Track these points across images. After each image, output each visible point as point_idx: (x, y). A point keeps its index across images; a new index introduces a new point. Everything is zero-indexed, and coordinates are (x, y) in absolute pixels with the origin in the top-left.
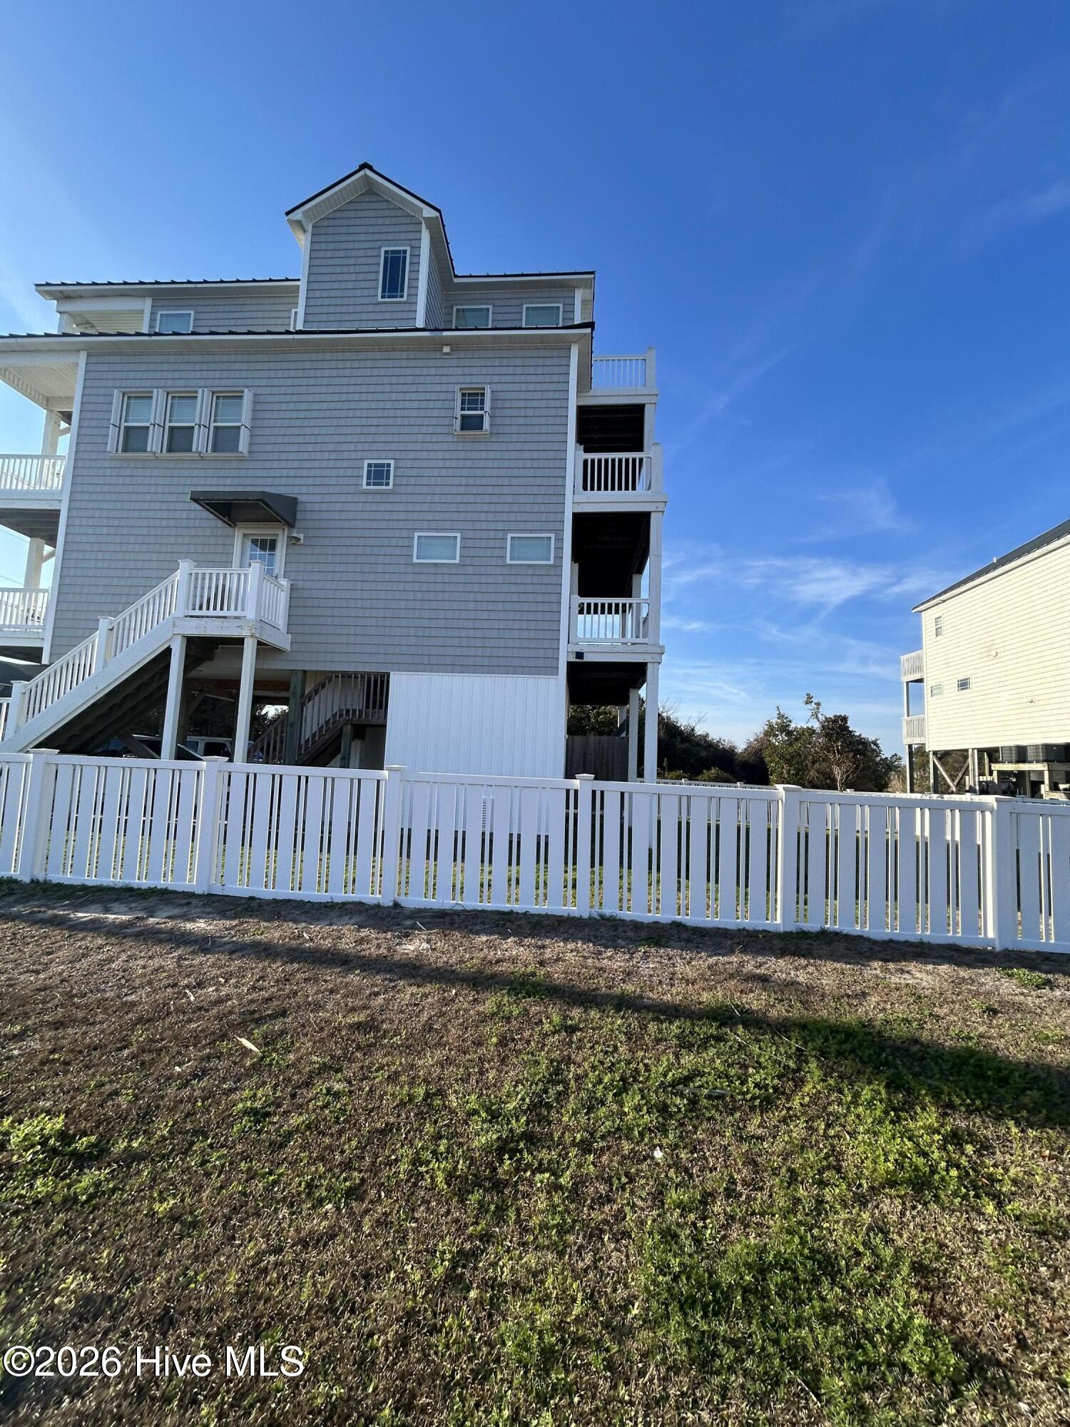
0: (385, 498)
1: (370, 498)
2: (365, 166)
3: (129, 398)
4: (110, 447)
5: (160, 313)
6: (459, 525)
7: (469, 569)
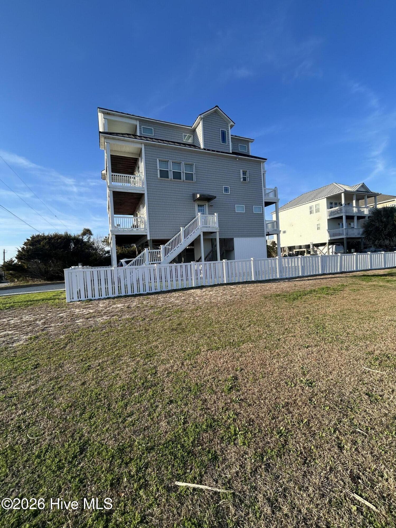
0: (228, 196)
1: (225, 196)
3: (160, 161)
4: (159, 176)
5: (142, 126)
6: (244, 203)
7: (247, 214)
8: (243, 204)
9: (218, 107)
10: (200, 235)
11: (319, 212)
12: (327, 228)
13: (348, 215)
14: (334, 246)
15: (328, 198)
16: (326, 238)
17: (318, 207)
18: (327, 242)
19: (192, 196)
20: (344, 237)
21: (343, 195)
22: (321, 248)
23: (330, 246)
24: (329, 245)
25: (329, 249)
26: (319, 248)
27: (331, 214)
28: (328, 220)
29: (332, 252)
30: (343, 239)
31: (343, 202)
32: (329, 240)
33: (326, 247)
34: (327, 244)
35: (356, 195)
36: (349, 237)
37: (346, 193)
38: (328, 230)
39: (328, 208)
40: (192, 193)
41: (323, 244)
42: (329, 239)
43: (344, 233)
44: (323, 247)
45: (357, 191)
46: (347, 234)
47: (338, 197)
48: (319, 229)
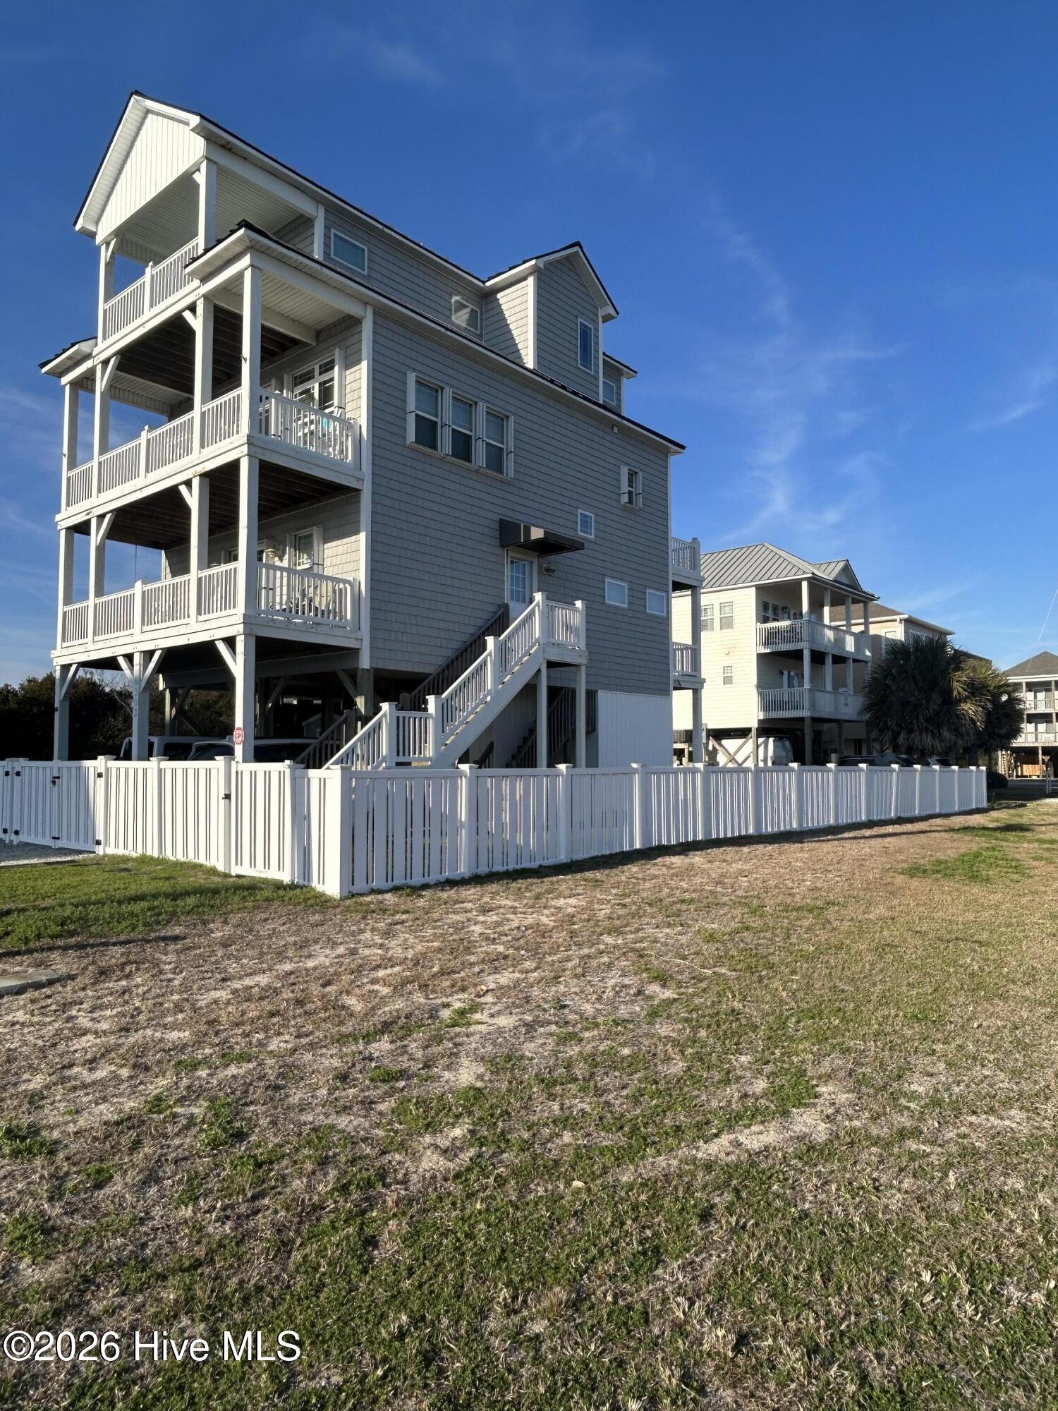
0: (589, 545)
2: (578, 244)
3: (418, 382)
4: (411, 436)
5: (333, 231)
6: (628, 578)
7: (630, 614)
8: (623, 580)
9: (581, 248)
10: (539, 670)
11: (732, 627)
12: (755, 682)
13: (814, 648)
14: (771, 740)
15: (760, 589)
16: (750, 715)
17: (727, 609)
18: (754, 724)
19: (496, 526)
20: (805, 713)
21: (805, 585)
22: (731, 744)
23: (761, 740)
24: (758, 737)
25: (758, 746)
26: (724, 742)
27: (768, 638)
28: (761, 657)
29: (765, 761)
30: (801, 719)
31: (805, 607)
32: (759, 721)
33: (751, 741)
34: (754, 733)
35: (832, 592)
36: (816, 715)
37: (815, 582)
38: (758, 687)
39: (758, 620)
40: (497, 517)
41: (742, 733)
42: (761, 717)
43: (807, 705)
44: (740, 741)
45: (835, 581)
46: (813, 706)
47: (792, 589)
48: (731, 683)
